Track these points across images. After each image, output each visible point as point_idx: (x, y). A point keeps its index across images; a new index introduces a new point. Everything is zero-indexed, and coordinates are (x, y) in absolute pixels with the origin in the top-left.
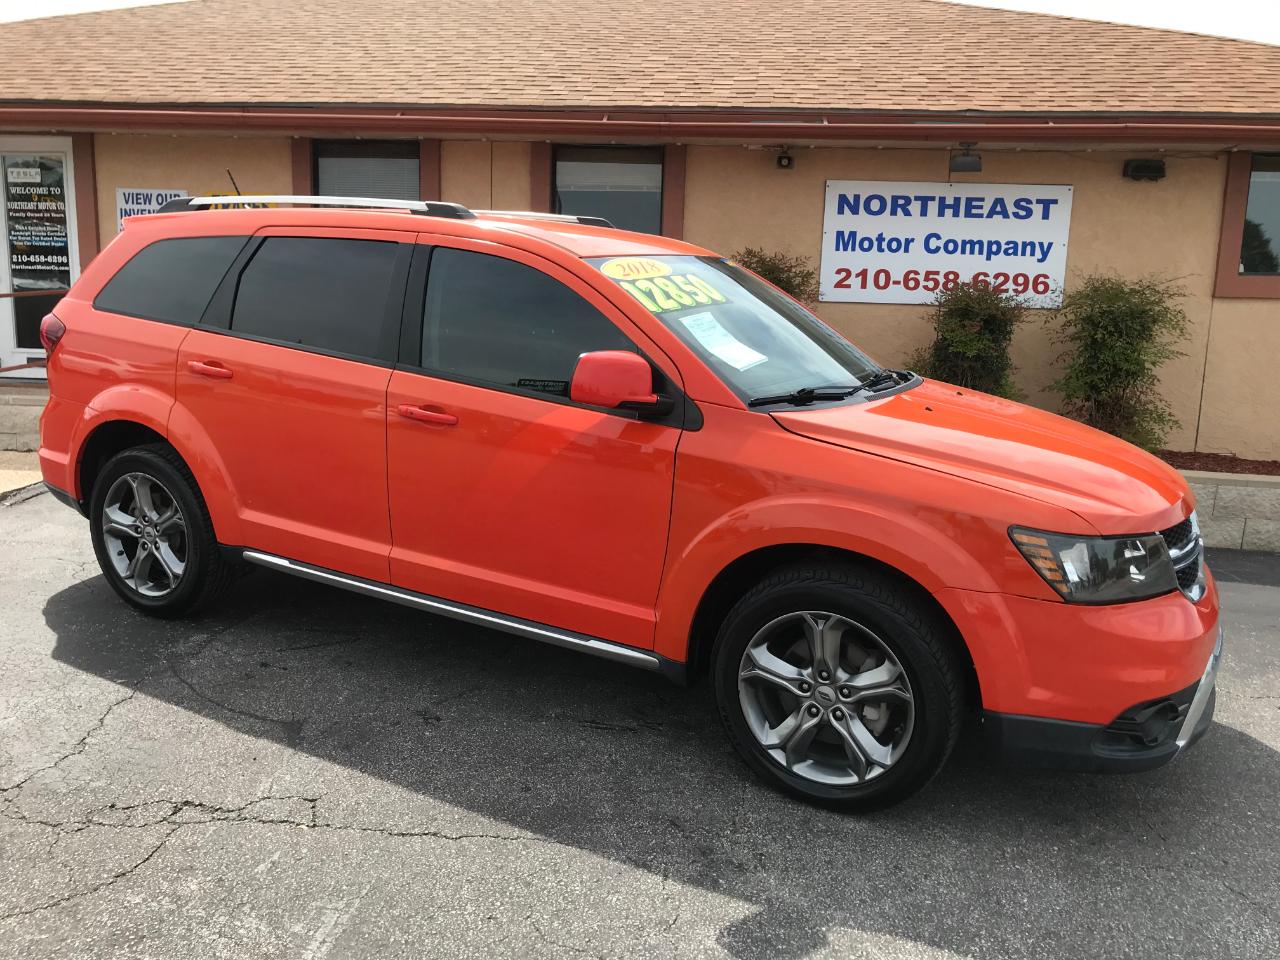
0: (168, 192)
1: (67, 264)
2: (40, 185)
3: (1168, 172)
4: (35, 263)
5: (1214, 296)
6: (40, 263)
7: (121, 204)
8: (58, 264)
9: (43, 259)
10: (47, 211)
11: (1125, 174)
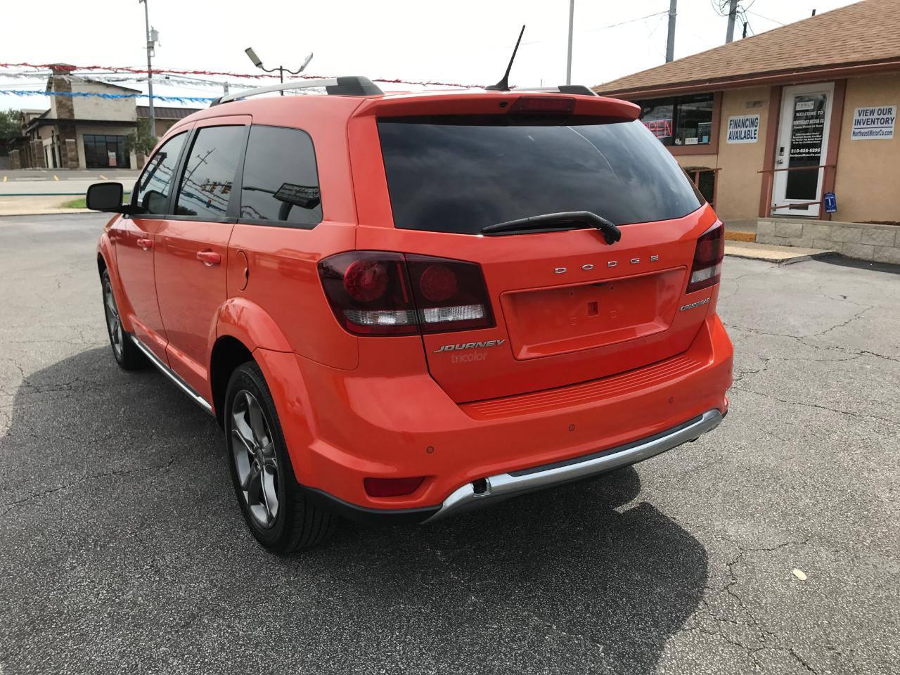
0: (885, 107)
1: (820, 153)
2: (813, 110)
4: (803, 153)
6: (805, 153)
7: (856, 117)
8: (815, 153)
9: (807, 150)
10: (815, 124)
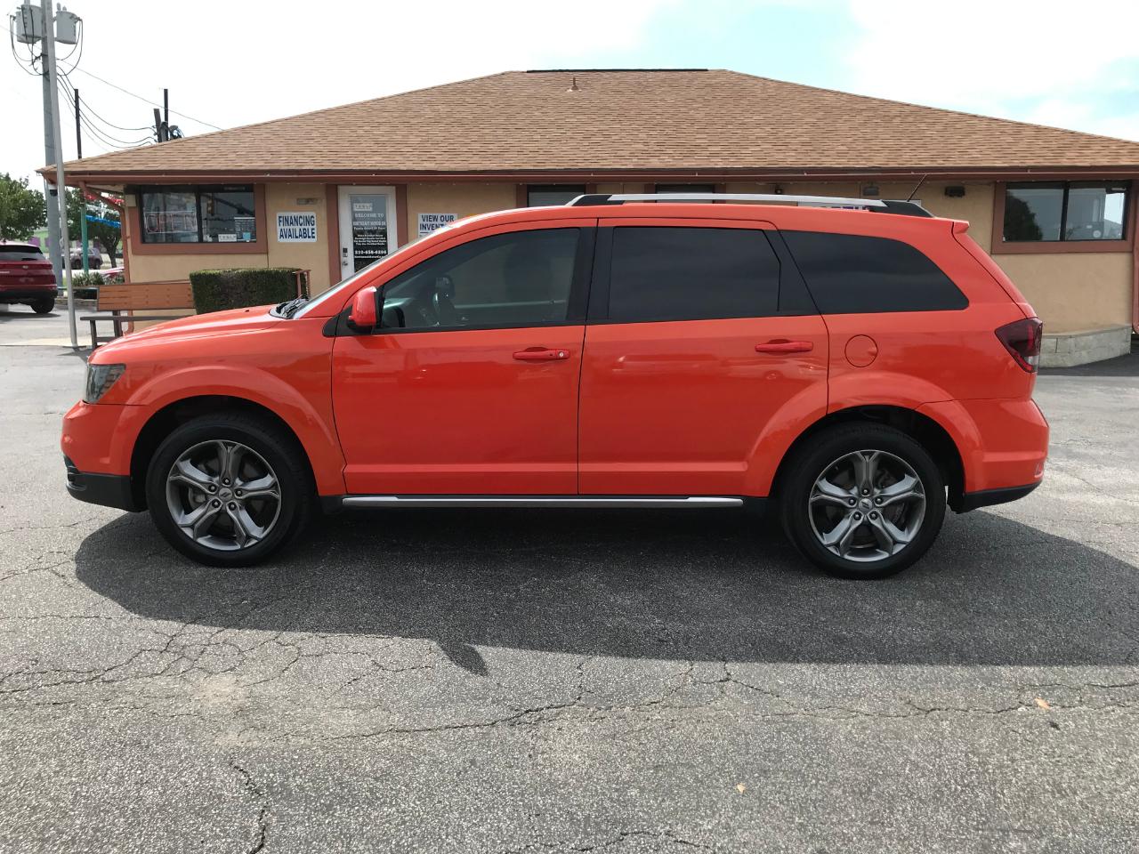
0: (447, 215)
2: (372, 212)
3: (966, 193)
4: (368, 255)
5: (991, 253)
6: (371, 255)
7: (420, 221)
10: (377, 226)
11: (946, 194)
